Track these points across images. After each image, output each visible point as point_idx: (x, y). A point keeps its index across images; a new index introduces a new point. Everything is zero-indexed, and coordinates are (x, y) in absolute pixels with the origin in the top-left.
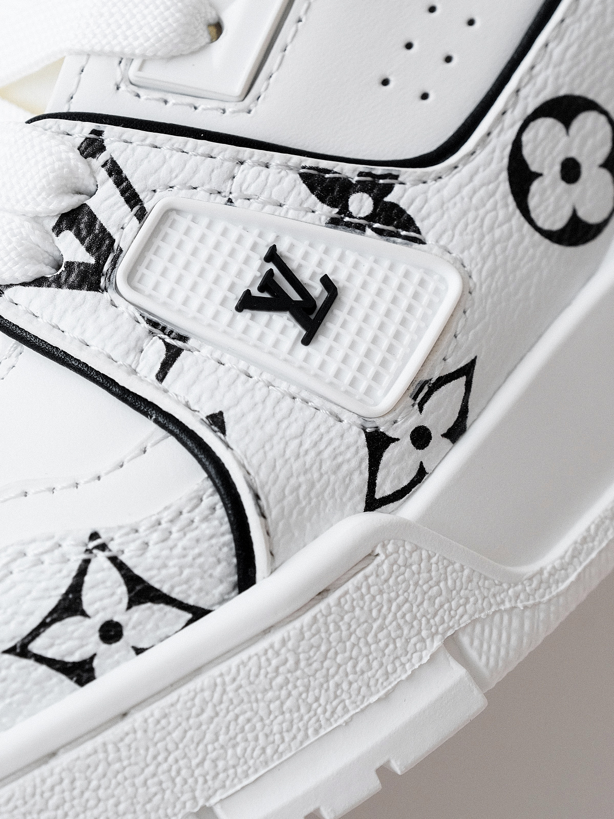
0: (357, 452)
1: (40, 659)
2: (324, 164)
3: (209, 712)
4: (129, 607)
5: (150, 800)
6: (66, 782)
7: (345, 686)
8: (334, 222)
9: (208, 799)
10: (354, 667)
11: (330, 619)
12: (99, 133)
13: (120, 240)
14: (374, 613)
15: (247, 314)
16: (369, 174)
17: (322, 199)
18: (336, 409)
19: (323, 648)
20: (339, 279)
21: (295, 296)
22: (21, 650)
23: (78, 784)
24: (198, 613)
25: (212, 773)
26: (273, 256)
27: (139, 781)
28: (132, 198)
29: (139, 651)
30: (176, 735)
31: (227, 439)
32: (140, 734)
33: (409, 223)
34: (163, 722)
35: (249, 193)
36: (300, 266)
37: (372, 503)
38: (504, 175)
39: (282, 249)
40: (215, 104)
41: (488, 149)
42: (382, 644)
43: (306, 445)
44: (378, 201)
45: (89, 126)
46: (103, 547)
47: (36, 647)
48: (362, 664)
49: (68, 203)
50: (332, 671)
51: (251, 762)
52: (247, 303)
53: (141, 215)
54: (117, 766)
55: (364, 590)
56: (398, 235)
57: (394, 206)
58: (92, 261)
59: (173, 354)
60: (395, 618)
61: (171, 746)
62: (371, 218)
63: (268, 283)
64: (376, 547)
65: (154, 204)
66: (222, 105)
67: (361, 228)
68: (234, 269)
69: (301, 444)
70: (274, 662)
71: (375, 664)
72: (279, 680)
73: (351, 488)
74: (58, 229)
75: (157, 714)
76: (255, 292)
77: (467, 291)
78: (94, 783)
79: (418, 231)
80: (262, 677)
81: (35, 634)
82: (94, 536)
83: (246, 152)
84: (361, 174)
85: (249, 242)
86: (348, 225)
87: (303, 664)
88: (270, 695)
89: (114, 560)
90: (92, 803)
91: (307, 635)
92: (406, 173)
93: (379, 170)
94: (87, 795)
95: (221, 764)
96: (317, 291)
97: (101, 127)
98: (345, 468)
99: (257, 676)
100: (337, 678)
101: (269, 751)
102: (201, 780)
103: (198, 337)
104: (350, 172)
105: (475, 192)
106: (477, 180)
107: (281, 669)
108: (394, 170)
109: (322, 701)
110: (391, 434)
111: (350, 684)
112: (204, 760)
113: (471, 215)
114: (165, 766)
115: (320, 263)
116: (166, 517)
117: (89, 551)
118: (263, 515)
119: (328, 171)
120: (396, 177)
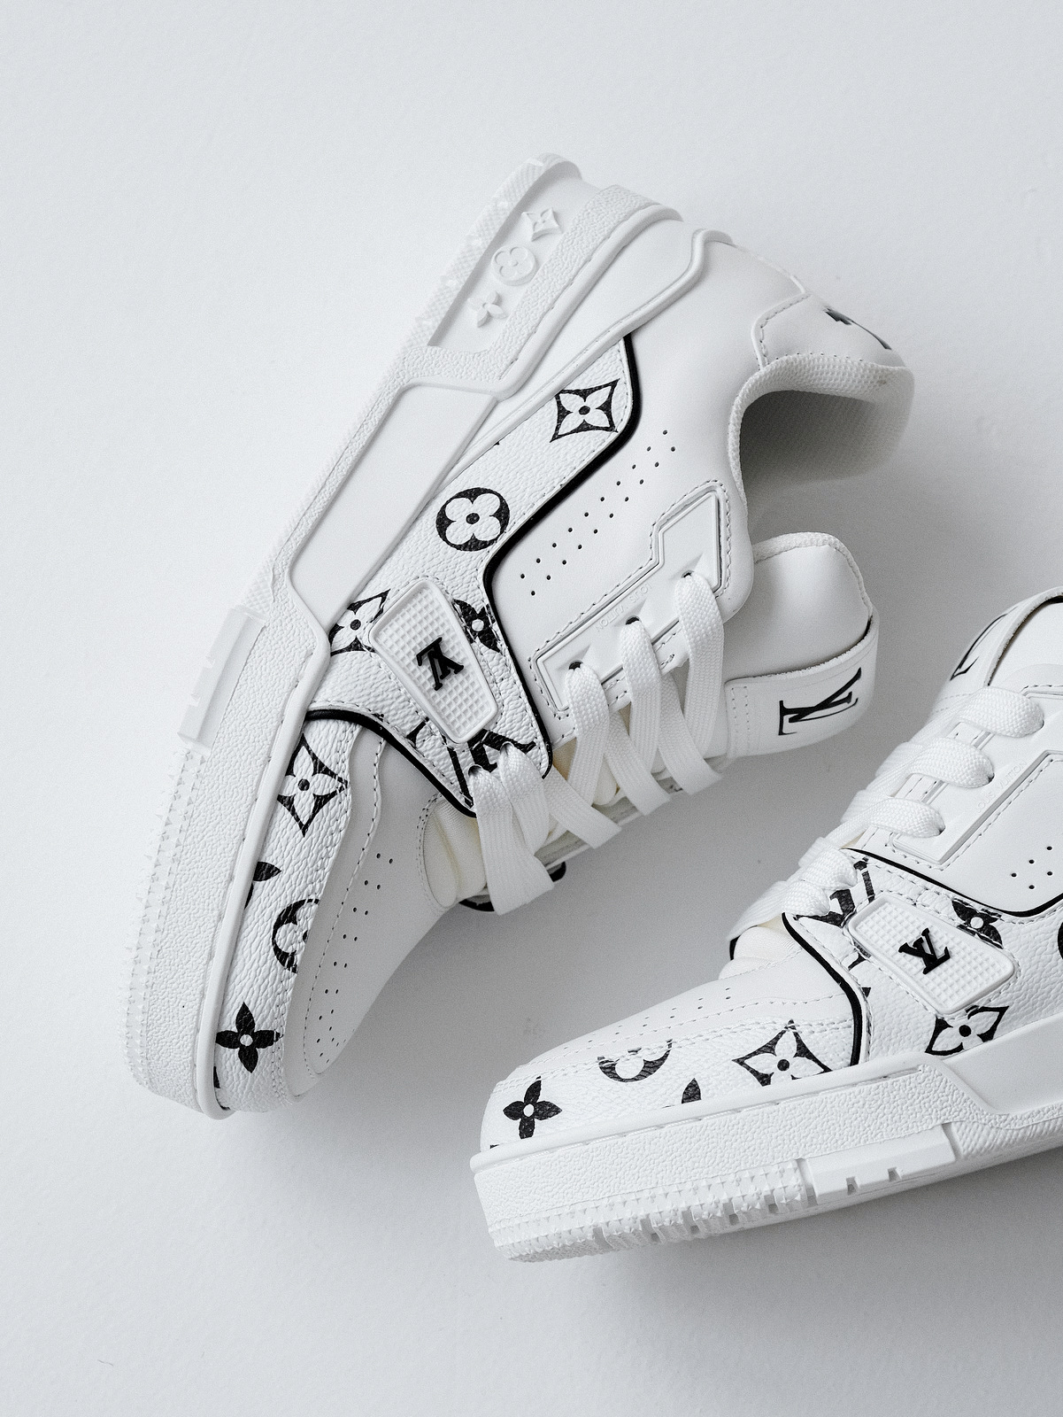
0: (929, 1025)
1: (748, 1068)
2: (965, 900)
3: (816, 1113)
4: (795, 1056)
5: (777, 1147)
6: (741, 1124)
7: (885, 1125)
8: (961, 927)
9: (804, 1155)
10: (892, 1118)
11: (886, 1090)
12: (866, 860)
13: (857, 908)
14: (910, 1095)
15: (903, 953)
16: (986, 911)
17: (959, 915)
18: (926, 1004)
19: (879, 1103)
20: (953, 952)
21: (928, 951)
22: (741, 1062)
23: (745, 1127)
24: (826, 1069)
25: (809, 1144)
26: (926, 933)
27: (774, 1135)
28: (870, 892)
29: (793, 1078)
30: (798, 1119)
31: (867, 999)
32: (781, 1113)
33: (998, 938)
34: (793, 1111)
35: (925, 903)
36: (937, 942)
37: (929, 1050)
38: (1057, 932)
39: (932, 933)
40: (927, 863)
41: (1052, 917)
42: (909, 1112)
43: (905, 1013)
44: (986, 924)
45: (864, 856)
46: (793, 1028)
47: (747, 1062)
48: (897, 1117)
49: (841, 886)
50: (880, 1115)
51: (829, 1145)
52: (905, 949)
53: (871, 900)
54: (766, 1125)
55: (907, 1083)
56: (991, 942)
57: (993, 928)
58: (842, 913)
59: (860, 960)
60: (920, 1102)
61: (793, 1124)
62: (980, 930)
63: (919, 943)
64: (918, 1066)
65: (878, 896)
66: (930, 864)
67: (973, 933)
68: (905, 933)
69: (902, 1012)
70: (853, 1100)
71: (903, 1121)
72: (853, 1110)
73: (921, 1039)
74: (832, 897)
75: (791, 1107)
76: (911, 945)
77: (1013, 974)
78: (753, 1130)
79: (1001, 943)
80: (845, 1105)
81: (750, 1056)
82: (791, 1022)
83: (929, 885)
84: (983, 910)
85: (917, 924)
86: (968, 930)
87: (867, 1106)
88: (847, 1115)
89: (796, 1034)
90: (750, 1138)
91: (872, 1093)
92: (1004, 916)
93: (991, 911)
94: (748, 1134)
95: (815, 1140)
96: (940, 953)
97: (868, 857)
98: (920, 1030)
99: (843, 1104)
100: (882, 1119)
101: (839, 1142)
102: (803, 1145)
103: (874, 956)
104: (978, 908)
105: (1037, 935)
106: (1041, 930)
107: (855, 1105)
108: (999, 913)
109: (872, 1128)
110: (949, 1023)
111: (888, 1125)
112: (807, 1136)
113: (1032, 944)
114: (788, 1133)
115: (947, 943)
116: (826, 1022)
117: (786, 1028)
118: (869, 1032)
119: (967, 904)
120: (1000, 916)
